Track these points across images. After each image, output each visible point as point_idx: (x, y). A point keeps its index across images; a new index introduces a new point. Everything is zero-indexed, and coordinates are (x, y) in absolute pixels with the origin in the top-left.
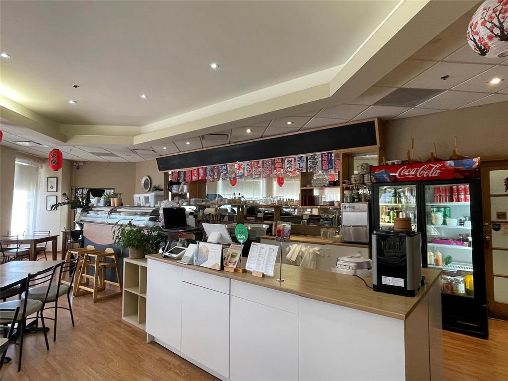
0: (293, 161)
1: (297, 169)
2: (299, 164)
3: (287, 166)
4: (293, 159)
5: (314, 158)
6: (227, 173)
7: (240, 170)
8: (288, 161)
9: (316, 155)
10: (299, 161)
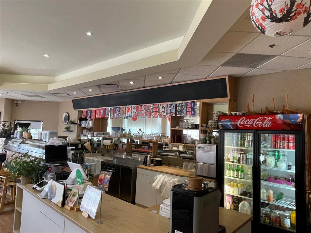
0: (166, 107)
1: (169, 114)
2: (171, 109)
3: (161, 111)
4: (166, 105)
5: (181, 105)
6: (119, 113)
7: (128, 112)
8: (163, 107)
9: (182, 103)
10: (170, 107)
